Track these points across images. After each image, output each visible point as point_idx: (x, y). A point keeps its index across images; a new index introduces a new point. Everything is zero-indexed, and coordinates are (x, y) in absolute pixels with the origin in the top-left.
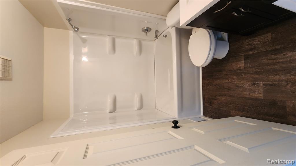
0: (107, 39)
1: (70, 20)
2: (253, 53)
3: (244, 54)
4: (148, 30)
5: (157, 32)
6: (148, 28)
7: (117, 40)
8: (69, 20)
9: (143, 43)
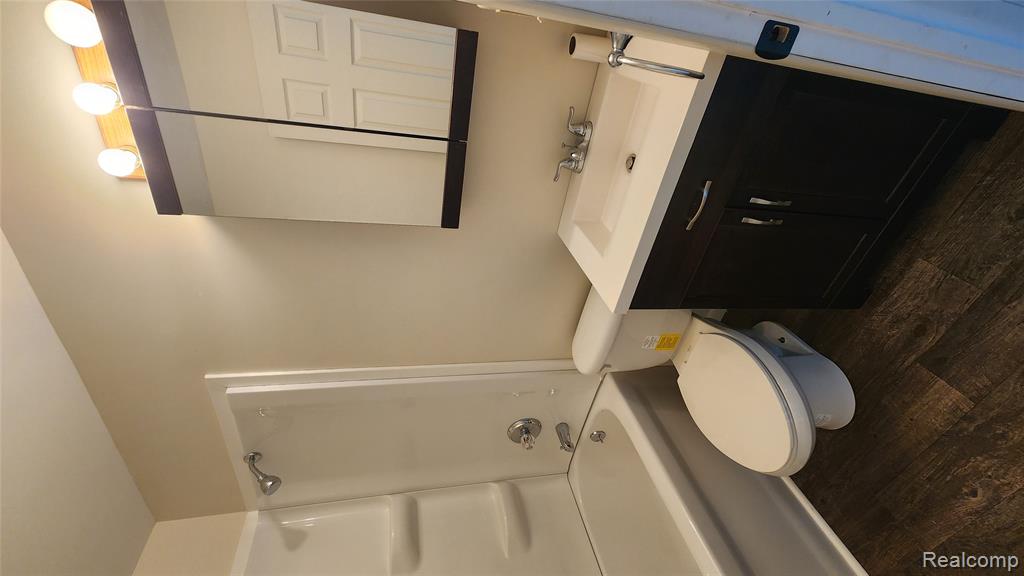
0: (387, 510)
1: (257, 458)
2: (938, 338)
3: (914, 357)
4: (528, 430)
5: (563, 430)
6: (528, 420)
7: (427, 506)
8: (253, 459)
9: (529, 491)
